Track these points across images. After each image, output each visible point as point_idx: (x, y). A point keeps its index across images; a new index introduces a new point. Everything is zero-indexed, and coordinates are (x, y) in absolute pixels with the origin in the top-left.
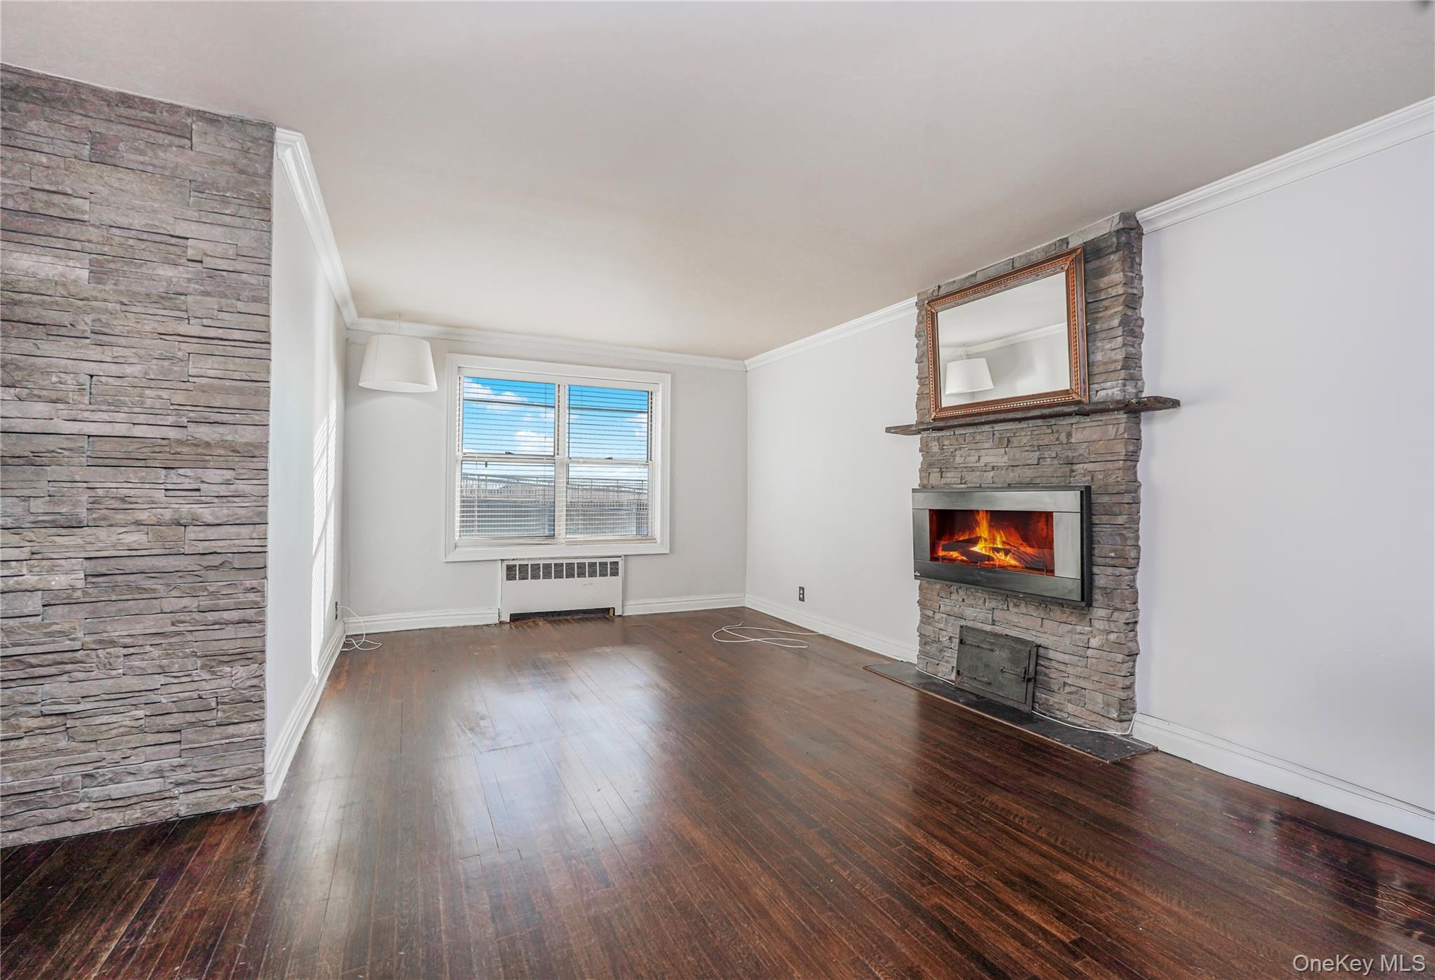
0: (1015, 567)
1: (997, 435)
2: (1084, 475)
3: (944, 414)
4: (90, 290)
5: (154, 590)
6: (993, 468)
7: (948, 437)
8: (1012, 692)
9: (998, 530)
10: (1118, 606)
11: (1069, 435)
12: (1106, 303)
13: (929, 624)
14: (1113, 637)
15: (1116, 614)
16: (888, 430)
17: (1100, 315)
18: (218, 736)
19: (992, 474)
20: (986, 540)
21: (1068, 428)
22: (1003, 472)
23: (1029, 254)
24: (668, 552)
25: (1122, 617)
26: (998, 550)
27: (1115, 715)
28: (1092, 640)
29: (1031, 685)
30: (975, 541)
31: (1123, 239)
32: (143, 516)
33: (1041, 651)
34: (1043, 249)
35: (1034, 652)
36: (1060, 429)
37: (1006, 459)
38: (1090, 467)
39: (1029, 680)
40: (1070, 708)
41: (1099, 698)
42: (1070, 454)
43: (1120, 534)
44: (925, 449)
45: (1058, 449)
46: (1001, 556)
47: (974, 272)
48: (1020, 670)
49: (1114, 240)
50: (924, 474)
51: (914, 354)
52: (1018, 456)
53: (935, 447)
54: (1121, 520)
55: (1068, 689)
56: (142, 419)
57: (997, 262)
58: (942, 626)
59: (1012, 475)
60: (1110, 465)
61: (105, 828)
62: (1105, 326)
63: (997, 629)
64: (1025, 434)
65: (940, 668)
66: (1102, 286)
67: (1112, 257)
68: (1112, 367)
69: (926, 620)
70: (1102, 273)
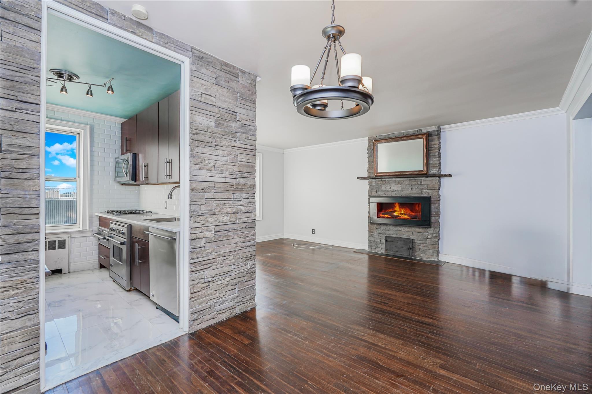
0: (408, 218)
1: (397, 181)
2: (426, 193)
3: (378, 175)
4: (215, 130)
5: (230, 236)
6: (396, 191)
7: (379, 181)
8: (405, 253)
9: (402, 209)
10: (436, 227)
11: (421, 182)
12: (433, 148)
13: (372, 237)
14: (434, 235)
15: (435, 229)
16: (358, 178)
17: (431, 151)
18: (245, 285)
19: (395, 192)
20: (398, 211)
21: (421, 180)
22: (399, 192)
23: (408, 132)
24: (261, 219)
25: (437, 230)
26: (402, 214)
27: (436, 255)
28: (428, 236)
29: (411, 250)
30: (394, 212)
31: (438, 133)
32: (229, 210)
33: (413, 241)
34: (413, 131)
35: (411, 241)
36: (418, 180)
37: (400, 188)
38: (428, 191)
39: (411, 249)
40: (422, 255)
41: (431, 251)
42: (422, 187)
43: (437, 209)
44: (370, 184)
45: (418, 186)
46: (404, 216)
47: (389, 134)
48: (407, 247)
49: (436, 132)
50: (370, 192)
51: (367, 155)
52: (404, 187)
53: (374, 184)
54: (436, 205)
55: (421, 250)
56: (228, 176)
57: (398, 132)
58: (377, 237)
59: (402, 193)
60: (434, 191)
61: (220, 320)
62: (433, 154)
63: (397, 236)
64: (407, 181)
65: (377, 250)
66: (432, 144)
67: (435, 137)
68: (436, 165)
69: (370, 236)
70: (432, 140)
